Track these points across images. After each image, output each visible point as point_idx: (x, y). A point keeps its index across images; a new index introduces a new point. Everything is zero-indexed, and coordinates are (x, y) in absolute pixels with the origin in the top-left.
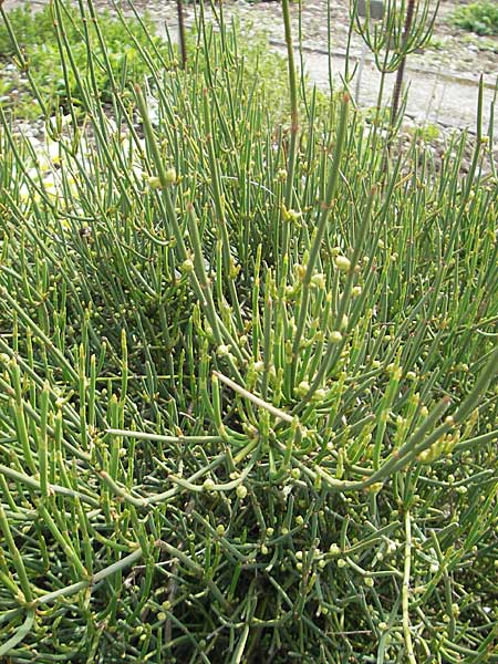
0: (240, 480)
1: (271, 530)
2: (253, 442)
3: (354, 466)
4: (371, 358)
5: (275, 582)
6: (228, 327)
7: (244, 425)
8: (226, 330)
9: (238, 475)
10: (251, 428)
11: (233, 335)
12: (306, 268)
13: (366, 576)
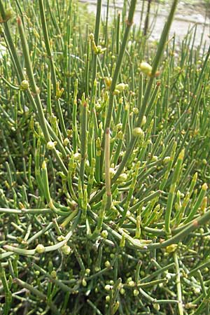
0: (65, 241)
1: (88, 270)
2: (75, 212)
3: (146, 228)
4: (152, 154)
5: (91, 303)
6: (55, 132)
7: (68, 201)
8: (54, 133)
9: (63, 237)
10: (74, 202)
11: (59, 137)
12: (111, 79)
13: (154, 302)
